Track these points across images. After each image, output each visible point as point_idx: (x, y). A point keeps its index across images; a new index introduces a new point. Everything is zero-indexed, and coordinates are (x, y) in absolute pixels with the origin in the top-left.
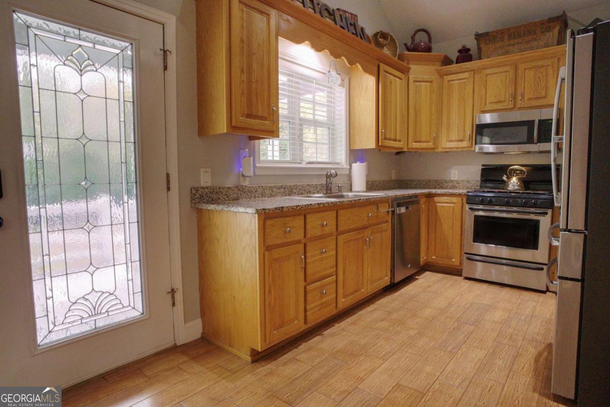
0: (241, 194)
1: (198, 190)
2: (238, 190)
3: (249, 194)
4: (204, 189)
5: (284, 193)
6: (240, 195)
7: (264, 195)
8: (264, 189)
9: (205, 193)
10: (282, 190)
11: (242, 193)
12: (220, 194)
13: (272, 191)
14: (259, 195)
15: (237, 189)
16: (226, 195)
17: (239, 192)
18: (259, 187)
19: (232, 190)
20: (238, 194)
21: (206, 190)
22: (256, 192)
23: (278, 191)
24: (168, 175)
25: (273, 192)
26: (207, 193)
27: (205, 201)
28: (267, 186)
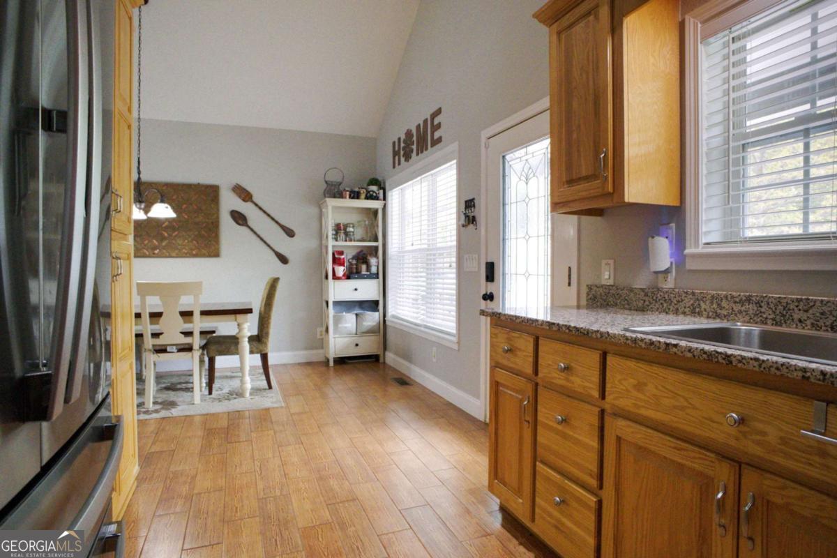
0: (650, 303)
1: (591, 289)
2: (645, 296)
3: (665, 305)
4: (598, 287)
5: (756, 315)
6: (647, 303)
7: (697, 310)
8: (700, 298)
9: (599, 293)
10: (752, 308)
11: (651, 300)
12: (617, 297)
13: (719, 305)
14: (687, 310)
15: (642, 294)
16: (626, 299)
17: (647, 299)
18: (686, 293)
19: (636, 294)
20: (645, 301)
21: (601, 290)
22: (678, 302)
23: (737, 308)
24: (570, 268)
25: (722, 308)
26: (601, 293)
27: (598, 304)
28: (708, 294)
